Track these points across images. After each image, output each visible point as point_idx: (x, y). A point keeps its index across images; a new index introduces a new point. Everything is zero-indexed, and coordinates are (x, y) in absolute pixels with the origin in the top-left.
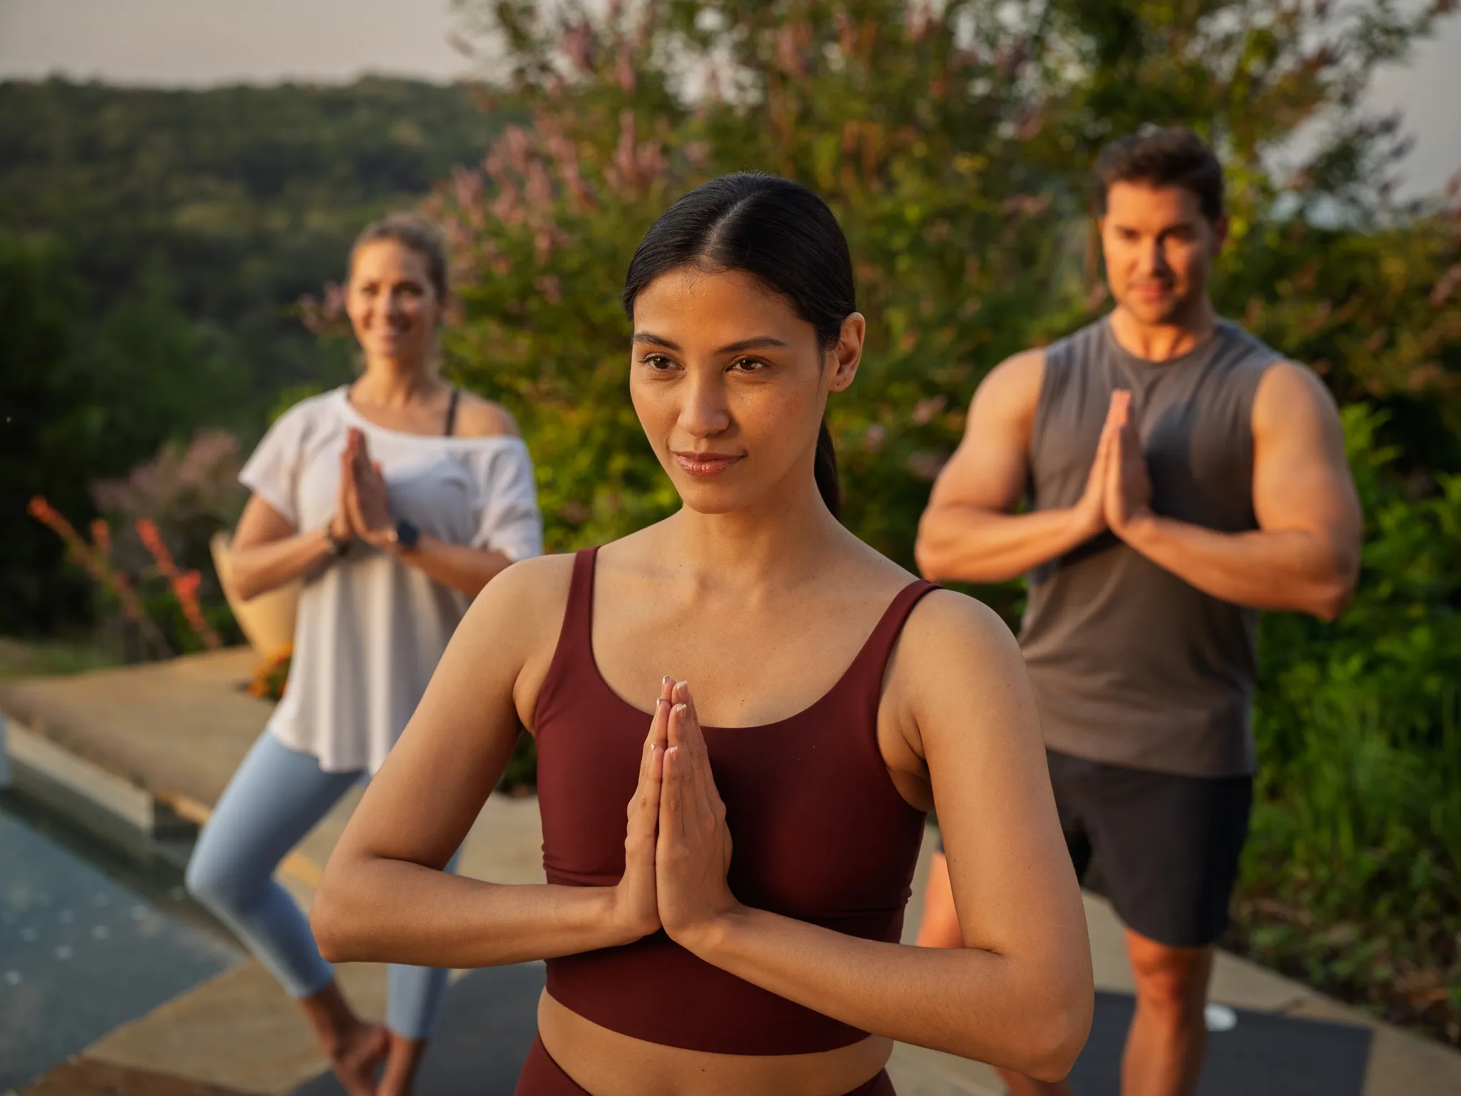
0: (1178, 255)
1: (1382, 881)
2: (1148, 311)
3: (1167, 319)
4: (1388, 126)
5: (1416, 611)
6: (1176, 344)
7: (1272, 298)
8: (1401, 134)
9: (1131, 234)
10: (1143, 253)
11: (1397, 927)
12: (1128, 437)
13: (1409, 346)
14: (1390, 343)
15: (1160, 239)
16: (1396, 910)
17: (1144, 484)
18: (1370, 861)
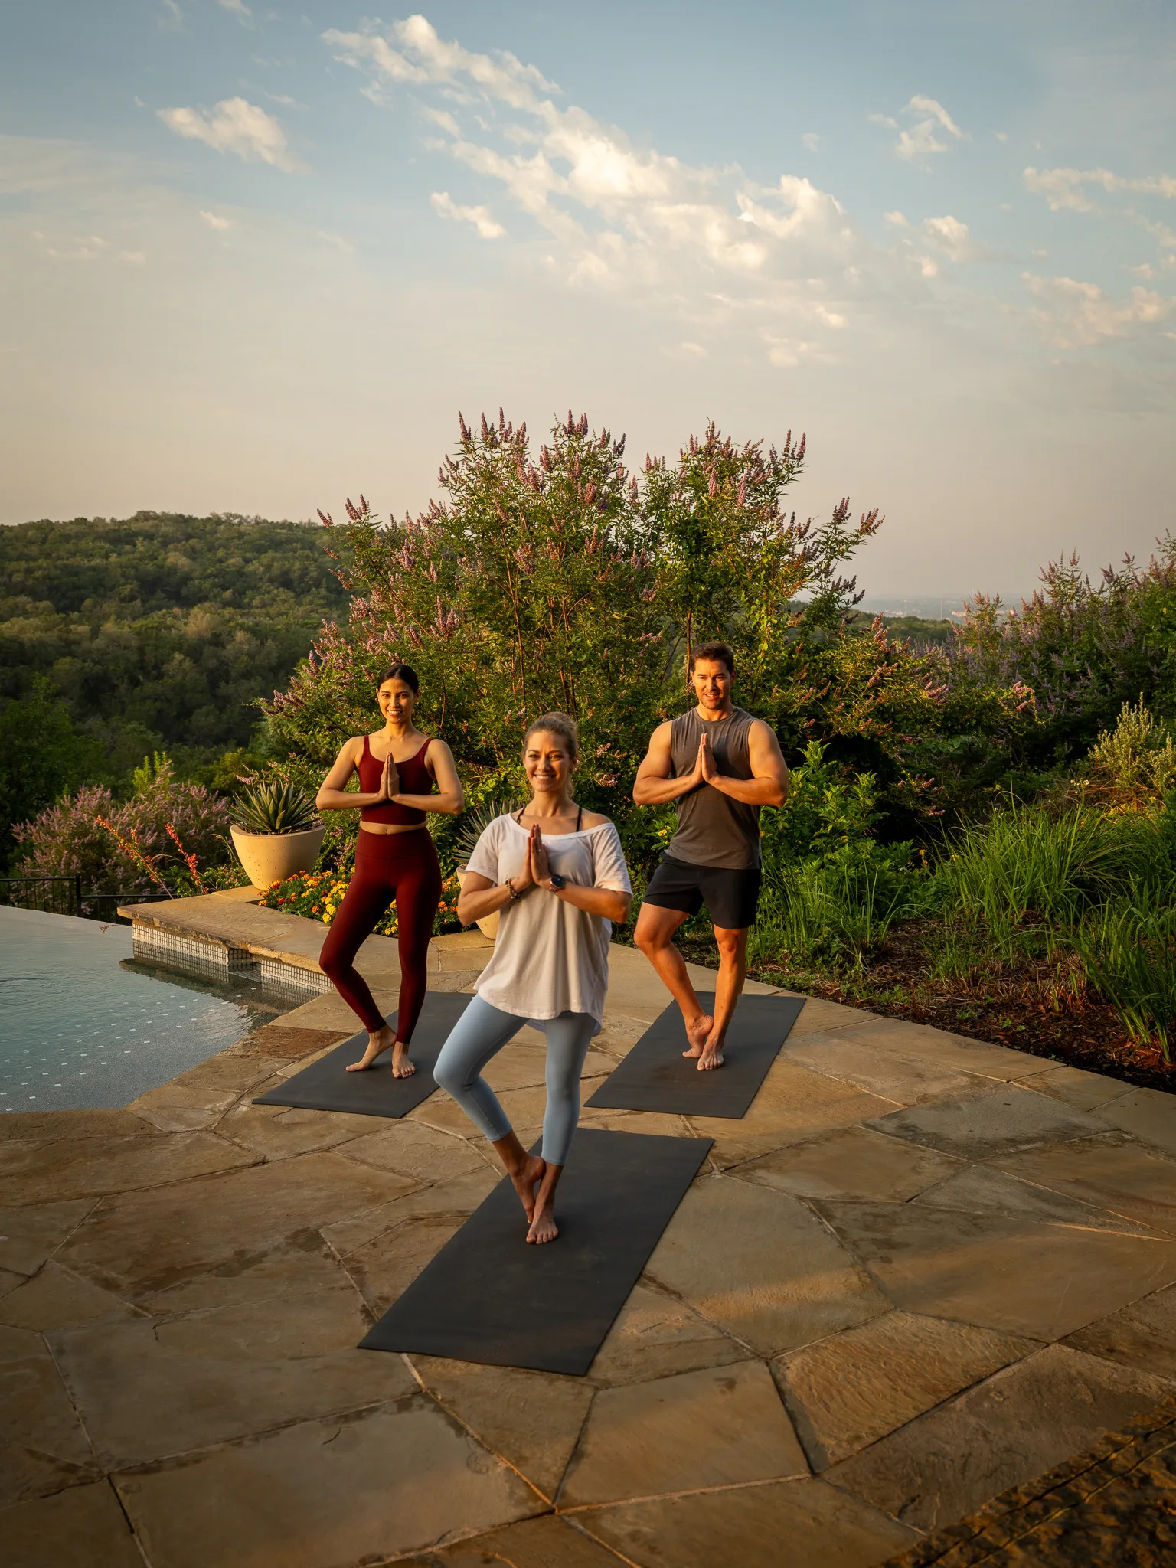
0: (720, 683)
1: (820, 951)
2: (711, 704)
3: (716, 708)
4: (850, 586)
5: (845, 839)
6: (721, 716)
7: (786, 684)
8: (857, 592)
9: (704, 677)
10: (708, 683)
11: (825, 969)
12: (707, 749)
13: (858, 710)
14: (848, 707)
15: (714, 679)
16: (824, 962)
17: (714, 765)
18: (814, 943)
